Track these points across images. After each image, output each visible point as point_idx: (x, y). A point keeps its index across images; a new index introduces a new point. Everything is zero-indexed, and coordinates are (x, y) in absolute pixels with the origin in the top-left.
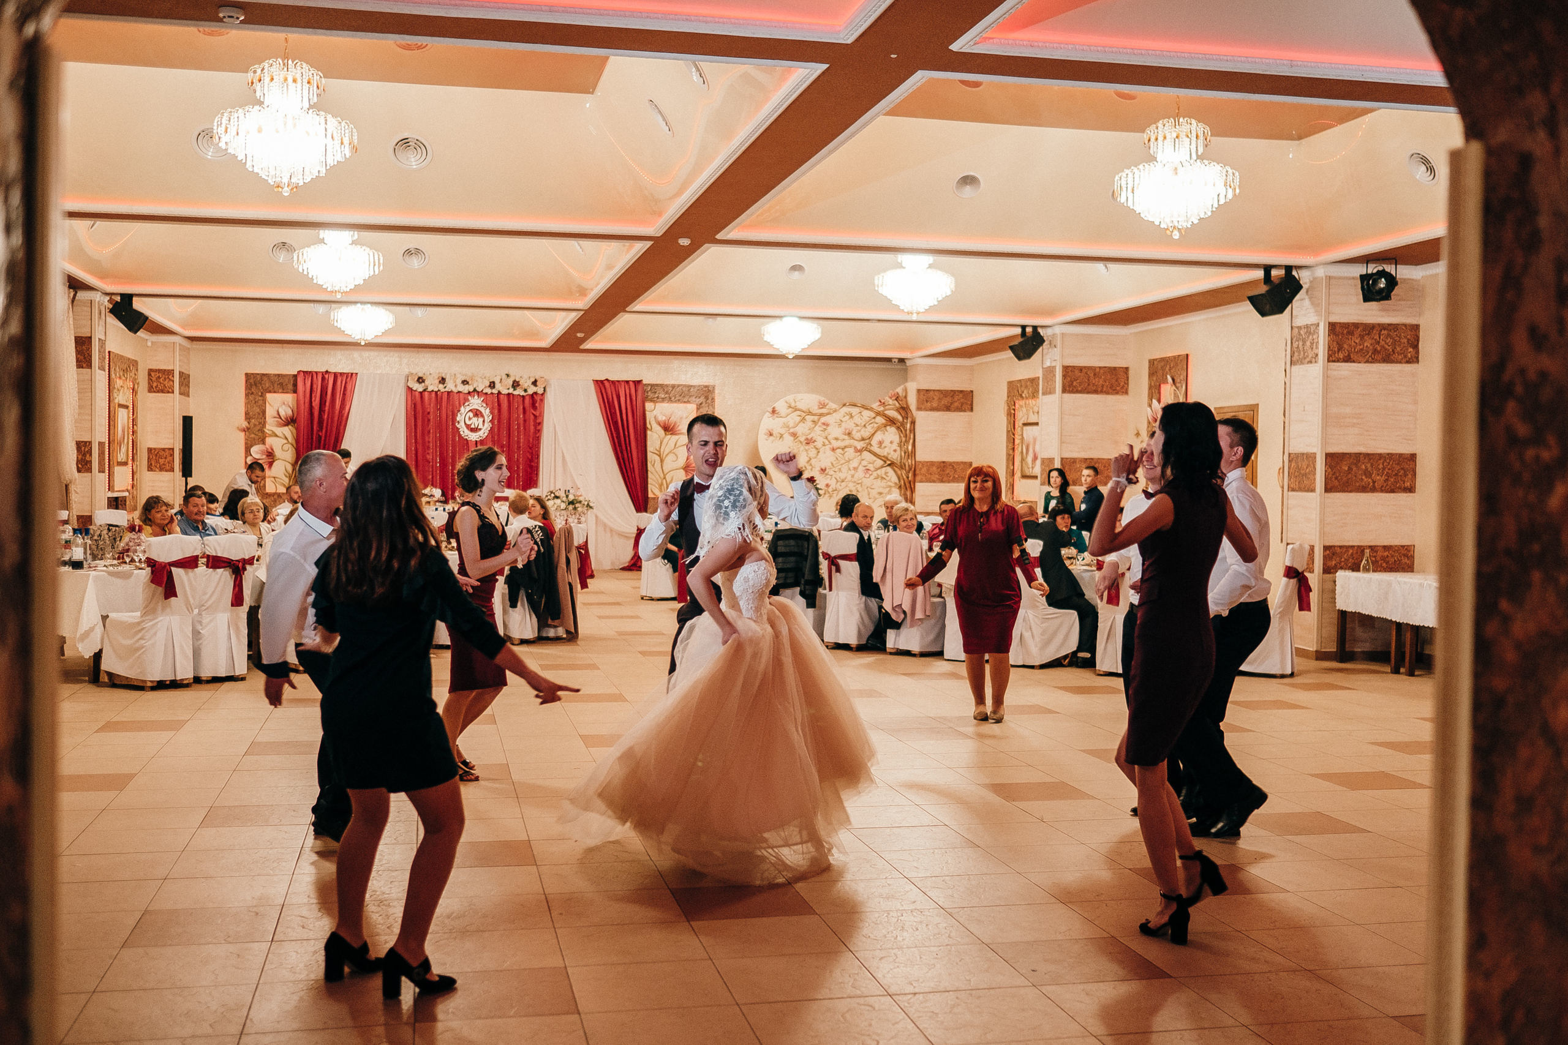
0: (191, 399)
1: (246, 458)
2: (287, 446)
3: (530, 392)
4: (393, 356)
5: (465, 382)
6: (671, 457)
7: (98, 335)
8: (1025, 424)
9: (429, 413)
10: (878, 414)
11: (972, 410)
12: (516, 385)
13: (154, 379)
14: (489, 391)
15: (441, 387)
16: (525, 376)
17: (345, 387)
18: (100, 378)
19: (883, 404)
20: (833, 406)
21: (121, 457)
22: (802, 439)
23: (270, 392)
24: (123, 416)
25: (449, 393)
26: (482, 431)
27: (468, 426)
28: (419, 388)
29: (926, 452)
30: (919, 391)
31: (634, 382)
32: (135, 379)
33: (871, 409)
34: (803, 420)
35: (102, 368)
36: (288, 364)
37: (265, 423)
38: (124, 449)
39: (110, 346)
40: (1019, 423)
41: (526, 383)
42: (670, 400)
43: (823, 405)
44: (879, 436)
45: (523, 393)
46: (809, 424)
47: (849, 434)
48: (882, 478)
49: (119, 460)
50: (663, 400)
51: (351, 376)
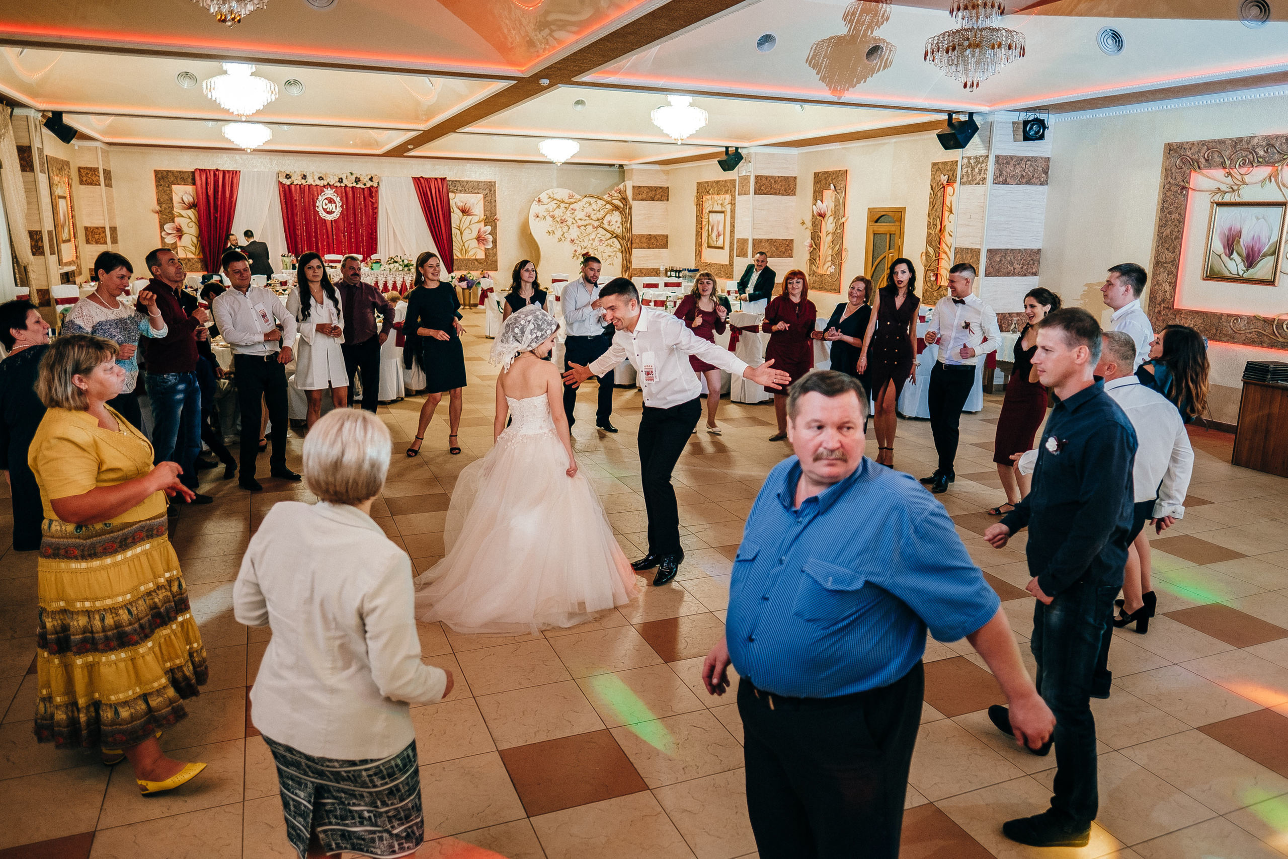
0: (114, 189)
1: (161, 233)
2: (192, 224)
3: (368, 185)
4: (266, 159)
5: (321, 178)
6: (467, 231)
7: (36, 145)
8: (710, 212)
9: (296, 200)
10: (608, 202)
11: (668, 200)
12: (357, 180)
13: (83, 175)
14: (338, 184)
15: (303, 182)
16: (364, 175)
17: (232, 181)
18: (42, 179)
19: (611, 196)
20: (577, 197)
21: (65, 236)
22: (558, 220)
23: (174, 184)
24: (62, 205)
25: (309, 186)
26: (335, 214)
27: (325, 210)
28: (288, 182)
29: (639, 229)
30: (634, 187)
31: (441, 179)
32: (69, 176)
33: (603, 199)
34: (559, 207)
35: (42, 171)
36: (187, 163)
37: (173, 207)
38: (66, 230)
39: (47, 152)
40: (706, 211)
41: (365, 179)
42: (465, 192)
43: (571, 197)
44: (608, 218)
45: (363, 186)
46: (562, 209)
47: (589, 216)
48: (611, 246)
49: (64, 239)
50: (461, 192)
51: (235, 173)
